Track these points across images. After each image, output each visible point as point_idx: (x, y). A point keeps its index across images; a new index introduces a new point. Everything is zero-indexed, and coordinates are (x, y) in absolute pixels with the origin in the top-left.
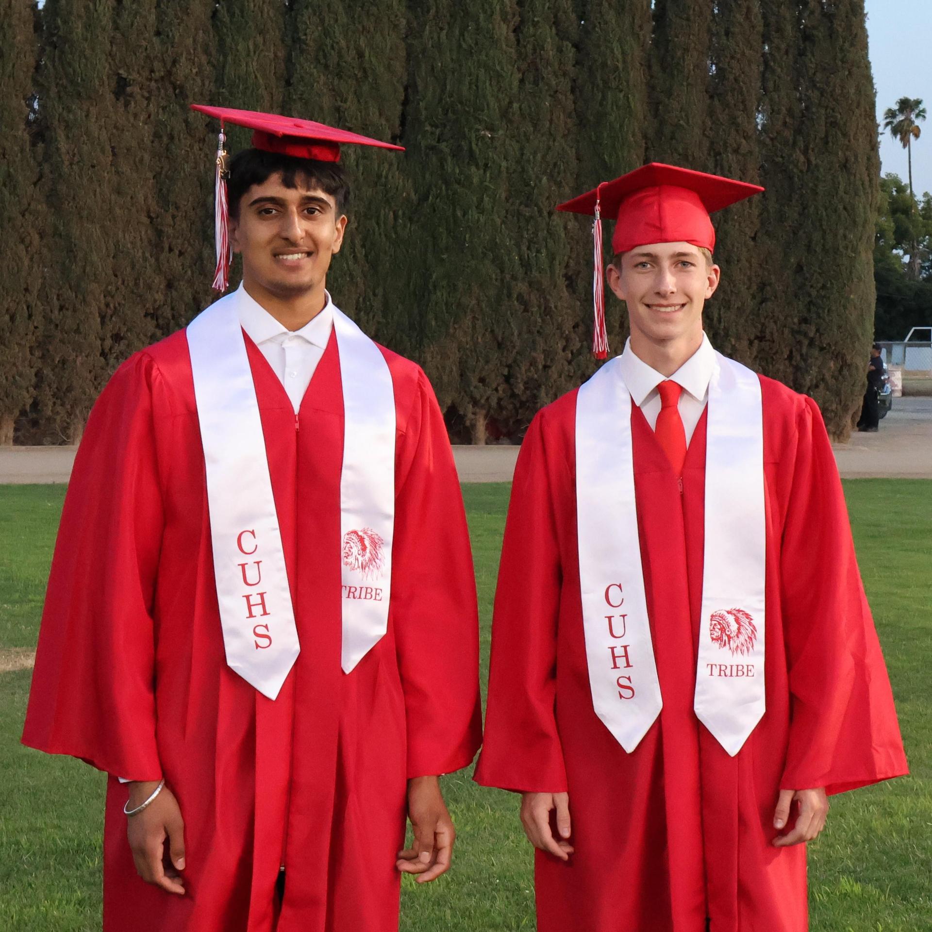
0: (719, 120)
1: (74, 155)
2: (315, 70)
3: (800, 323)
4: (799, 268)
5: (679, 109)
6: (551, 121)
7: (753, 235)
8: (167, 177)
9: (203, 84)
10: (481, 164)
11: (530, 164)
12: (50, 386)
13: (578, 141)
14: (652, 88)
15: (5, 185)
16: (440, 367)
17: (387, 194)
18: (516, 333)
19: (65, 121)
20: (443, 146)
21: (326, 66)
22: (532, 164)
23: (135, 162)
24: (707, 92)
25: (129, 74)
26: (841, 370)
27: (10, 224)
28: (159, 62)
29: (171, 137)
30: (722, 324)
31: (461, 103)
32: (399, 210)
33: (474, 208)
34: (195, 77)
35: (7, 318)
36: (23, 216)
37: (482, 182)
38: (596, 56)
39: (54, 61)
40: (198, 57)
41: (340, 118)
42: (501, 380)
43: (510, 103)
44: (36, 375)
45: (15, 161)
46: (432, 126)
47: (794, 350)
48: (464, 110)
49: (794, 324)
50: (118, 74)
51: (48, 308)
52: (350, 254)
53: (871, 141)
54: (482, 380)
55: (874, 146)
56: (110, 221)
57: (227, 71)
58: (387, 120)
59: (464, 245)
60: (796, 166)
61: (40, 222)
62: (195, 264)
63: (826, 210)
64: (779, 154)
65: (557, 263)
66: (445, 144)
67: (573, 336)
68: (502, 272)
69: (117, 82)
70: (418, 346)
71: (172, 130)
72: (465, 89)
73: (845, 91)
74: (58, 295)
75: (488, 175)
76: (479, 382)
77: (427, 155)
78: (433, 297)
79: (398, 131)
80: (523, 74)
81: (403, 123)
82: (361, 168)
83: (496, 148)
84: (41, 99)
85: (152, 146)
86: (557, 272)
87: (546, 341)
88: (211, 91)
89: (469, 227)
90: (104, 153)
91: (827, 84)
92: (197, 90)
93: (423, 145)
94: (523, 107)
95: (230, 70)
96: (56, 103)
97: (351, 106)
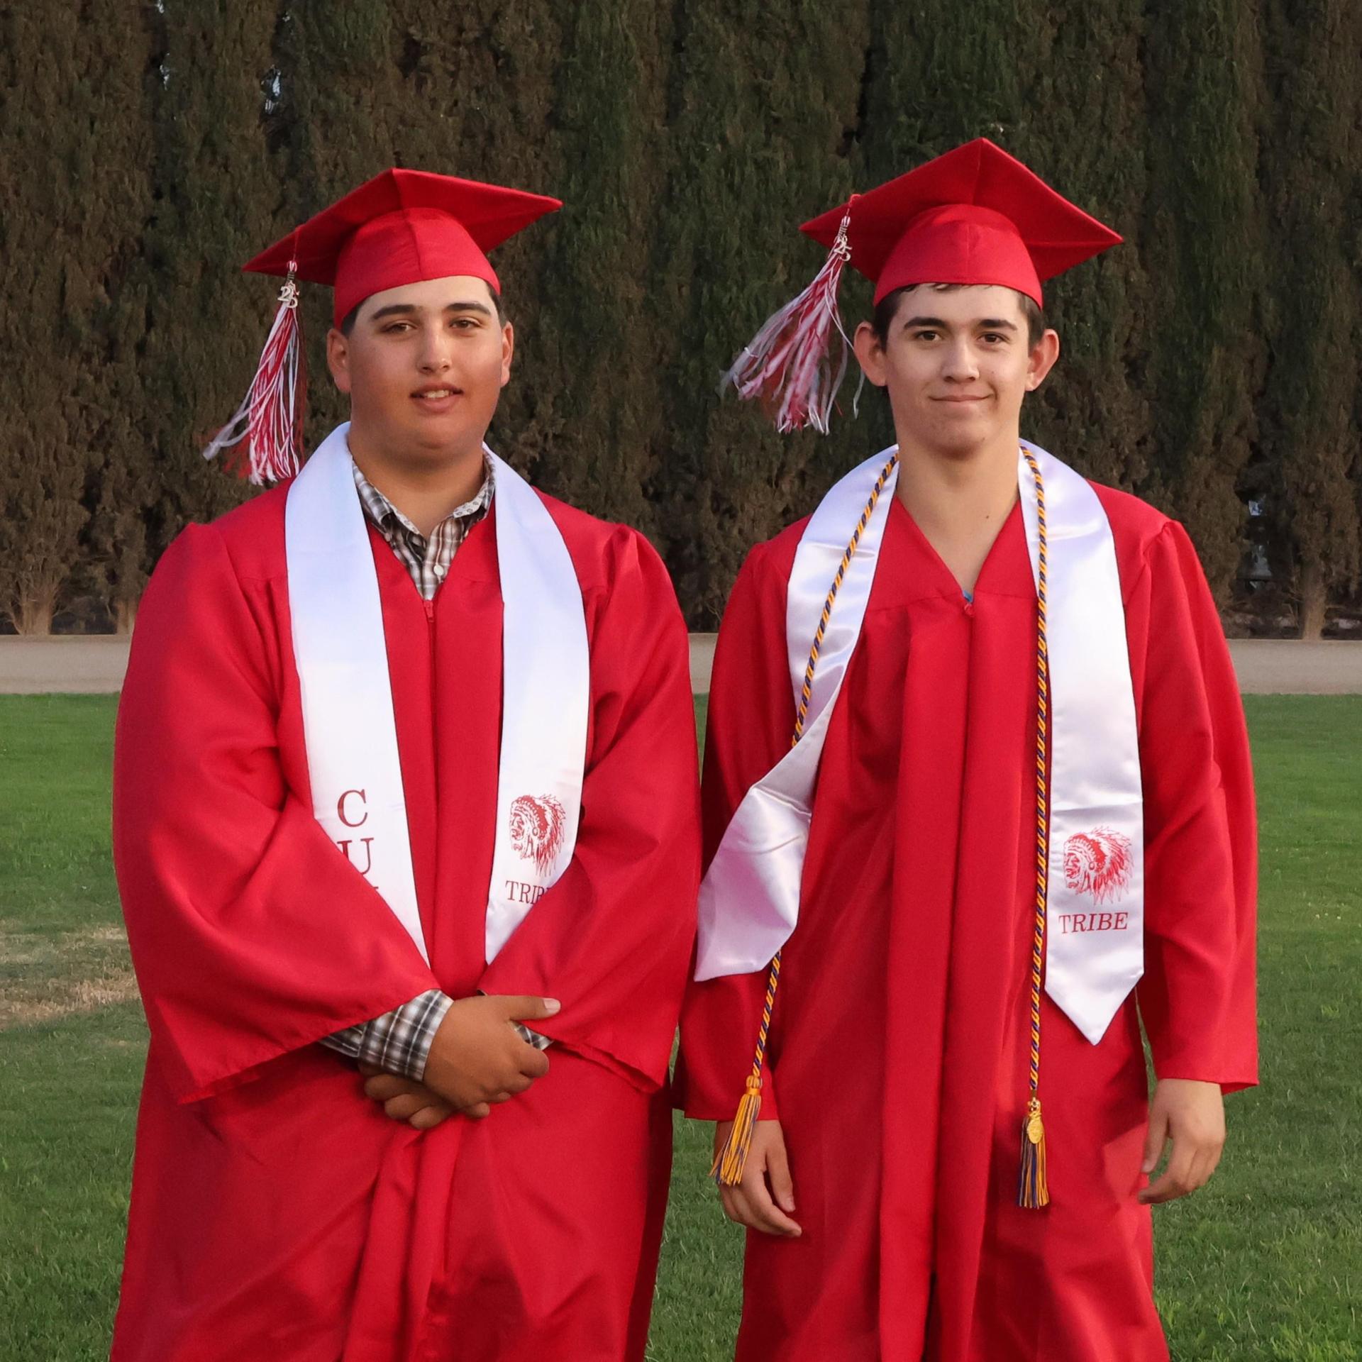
1: (336, 166)
2: (721, 28)
5: (1316, 84)
6: (1105, 106)
9: (542, 50)
11: (1068, 176)
13: (1147, 139)
14: (1271, 50)
15: (227, 215)
19: (324, 113)
20: (927, 148)
22: (1072, 178)
25: (426, 35)
27: (236, 278)
28: (473, 15)
29: (491, 137)
31: (957, 76)
34: (530, 39)
39: (304, 17)
40: (534, 6)
41: (760, 106)
43: (1038, 77)
45: (242, 178)
46: (909, 116)
48: (964, 89)
50: (407, 36)
57: (580, 30)
58: (837, 108)
62: (527, 342)
65: (1113, 339)
66: (930, 144)
67: (1136, 457)
69: (405, 49)
71: (493, 123)
72: (963, 55)
74: (310, 393)
77: (901, 163)
79: (854, 124)
80: (1059, 29)
81: (862, 112)
82: (795, 185)
84: (285, 77)
85: (460, 152)
86: (1112, 352)
87: (1092, 464)
88: (554, 61)
90: (383, 163)
92: (531, 58)
93: (895, 144)
94: (1059, 82)
95: (584, 26)
96: (306, 82)
97: (779, 84)
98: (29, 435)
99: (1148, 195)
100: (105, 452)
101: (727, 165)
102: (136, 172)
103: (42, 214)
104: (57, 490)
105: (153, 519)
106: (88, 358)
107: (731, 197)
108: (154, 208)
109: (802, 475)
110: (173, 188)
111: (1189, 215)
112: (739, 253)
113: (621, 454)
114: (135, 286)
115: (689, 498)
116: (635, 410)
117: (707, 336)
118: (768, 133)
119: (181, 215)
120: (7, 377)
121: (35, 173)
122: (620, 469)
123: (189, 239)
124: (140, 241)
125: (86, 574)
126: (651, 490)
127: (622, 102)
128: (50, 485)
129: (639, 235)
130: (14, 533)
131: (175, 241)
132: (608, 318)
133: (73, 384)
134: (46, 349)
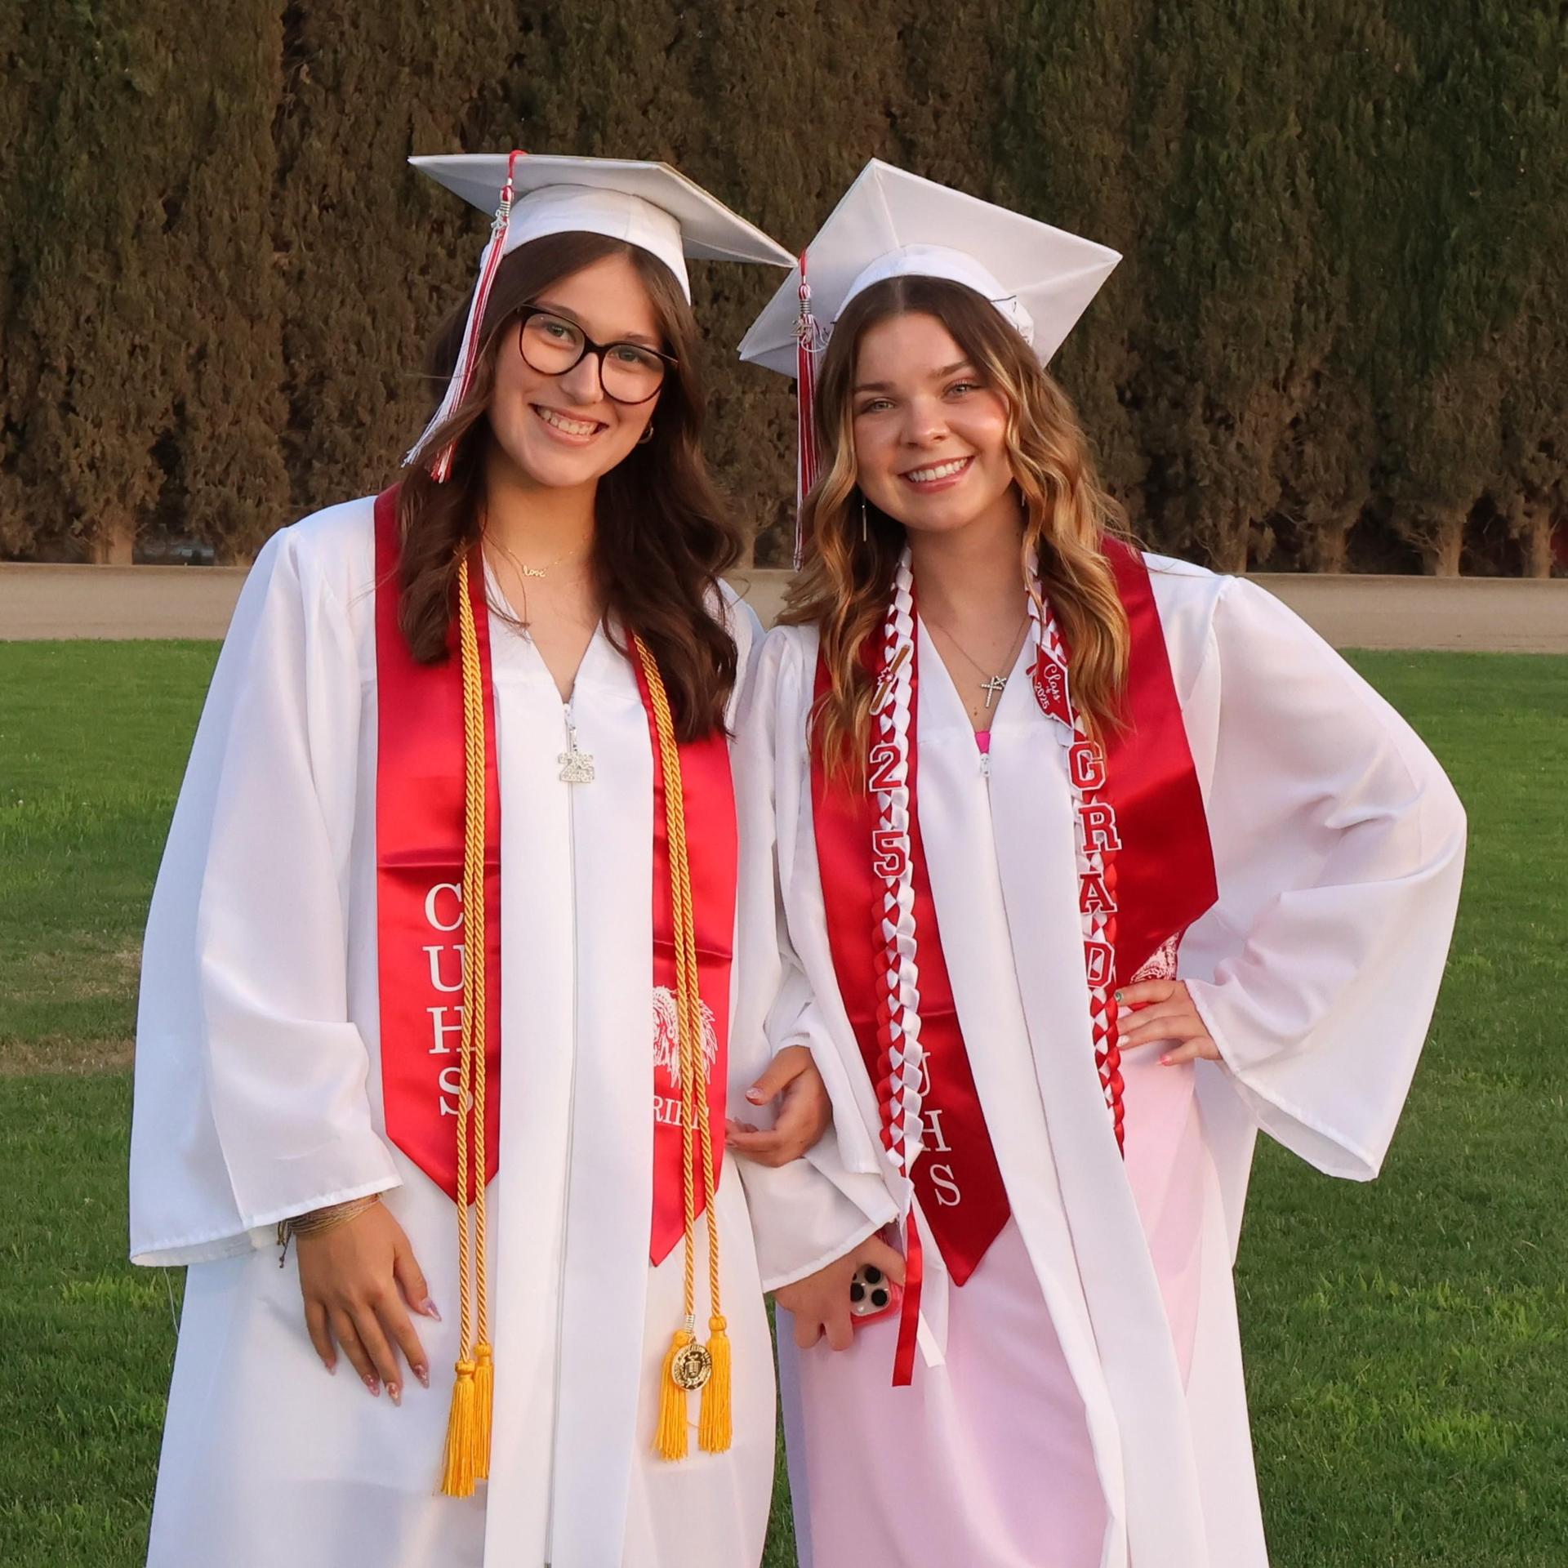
8: (923, 32)
15: (609, 52)
16: (1461, 418)
17: (1362, 65)
27: (620, 130)
32: (1384, 101)
33: (1538, 95)
36: (645, 113)
52: (1285, 190)
54: (1546, 446)
56: (812, 121)
59: (1517, 170)
61: (679, 129)
70: (1418, 376)
76: (1540, 450)
78: (1452, 279)
82: (1310, 15)
89: (1526, 133)
98: (369, 320)
103: (384, 50)
104: (401, 391)
106: (438, 227)
107: (1232, 30)
108: (521, 44)
109: (1316, 377)
110: (545, 19)
112: (1241, 100)
113: (1092, 349)
114: (496, 138)
115: (1175, 404)
117: (1200, 203)
119: (553, 51)
120: (341, 251)
122: (1091, 369)
123: (563, 82)
124: (504, 83)
126: (1128, 395)
128: (392, 383)
129: (1117, 77)
130: (349, 442)
131: (546, 86)
132: (1078, 181)
133: (422, 260)
134: (389, 217)
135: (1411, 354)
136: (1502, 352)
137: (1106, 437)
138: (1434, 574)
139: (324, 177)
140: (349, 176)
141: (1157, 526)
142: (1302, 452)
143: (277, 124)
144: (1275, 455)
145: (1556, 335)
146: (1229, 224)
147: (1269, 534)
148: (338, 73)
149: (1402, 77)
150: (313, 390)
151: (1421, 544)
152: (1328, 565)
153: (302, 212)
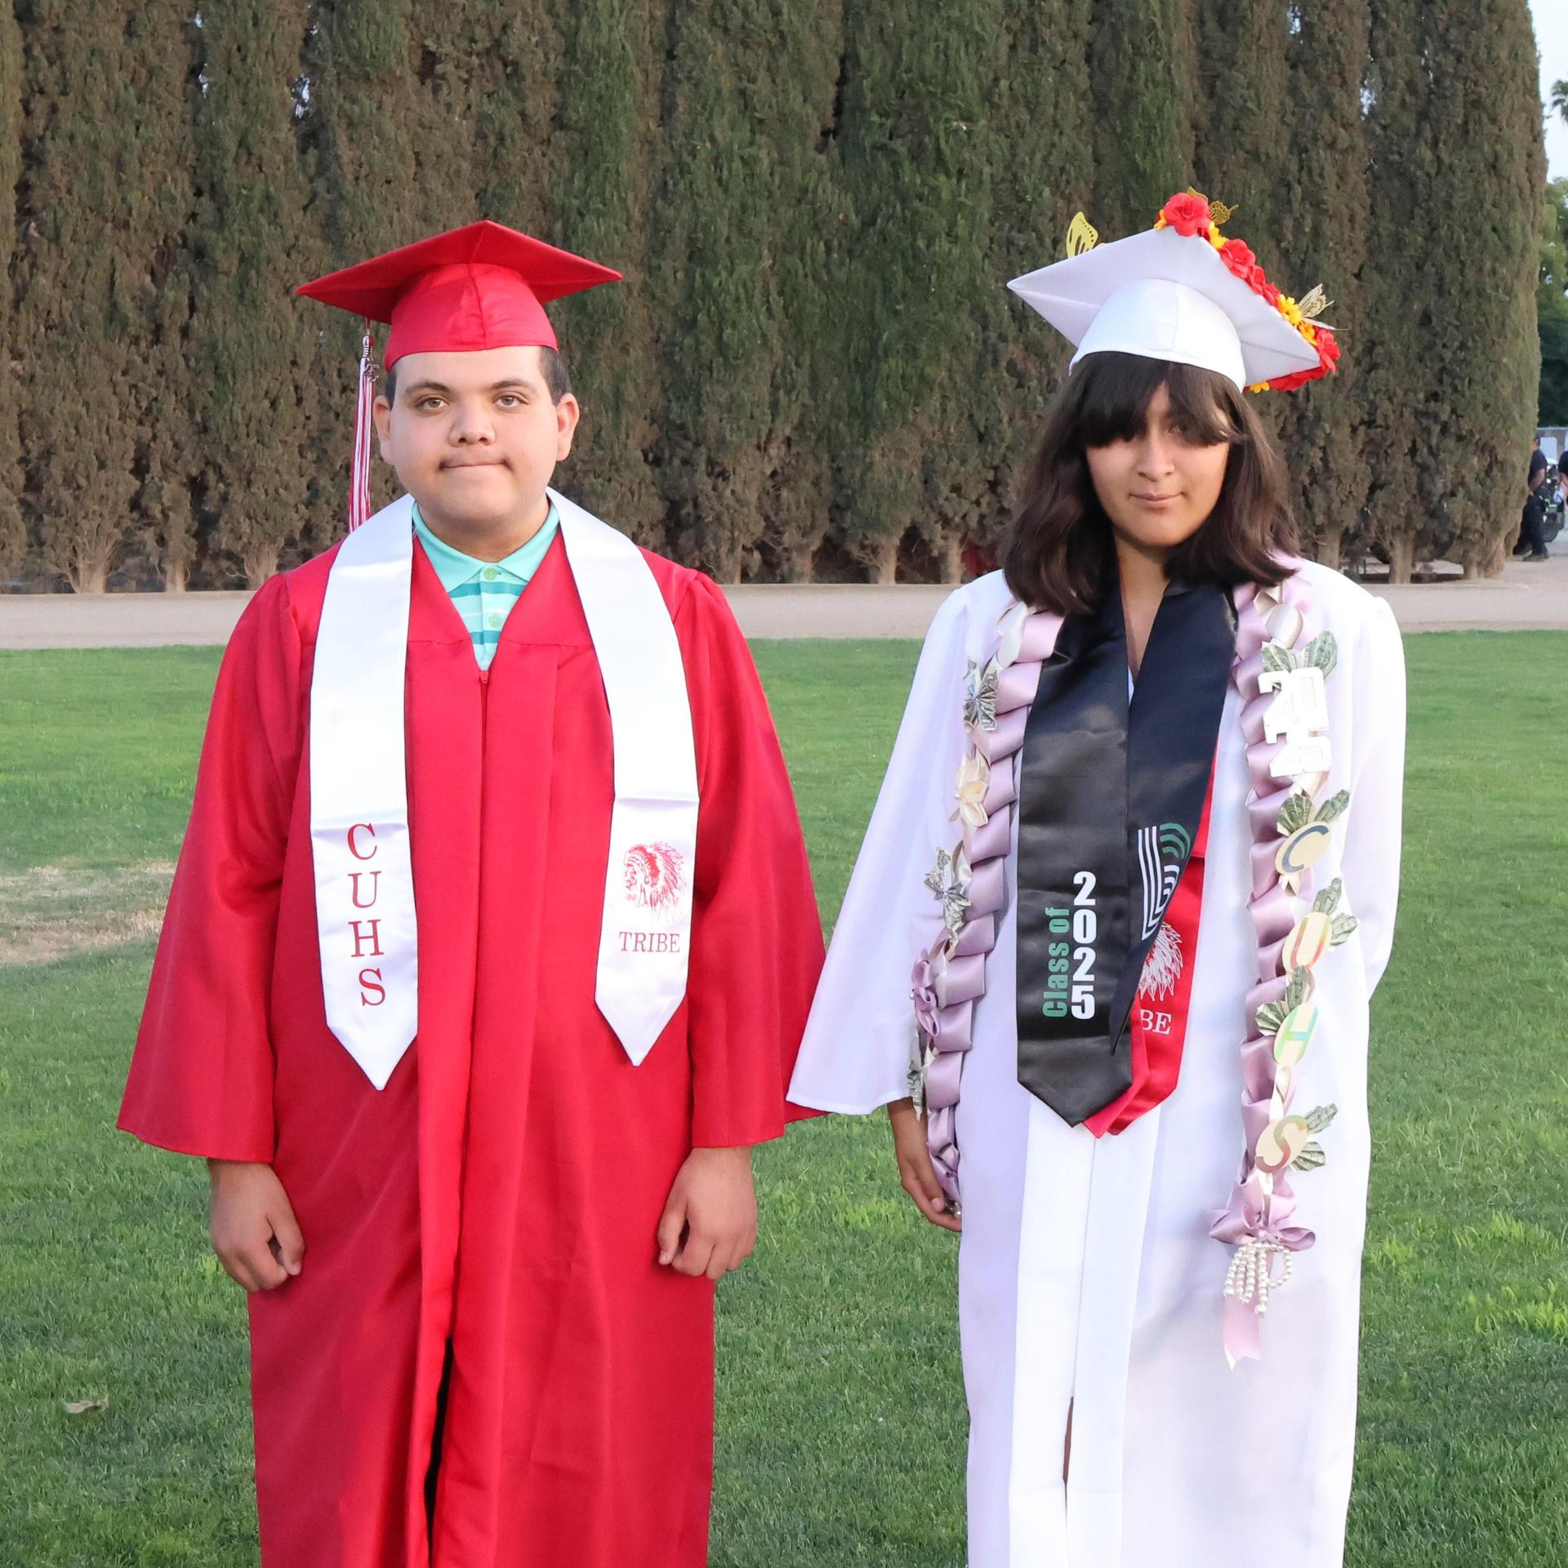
0: (1304, 99)
1: (361, 165)
2: (709, 38)
3: (1427, 400)
4: (1426, 319)
5: (1245, 85)
6: (1056, 106)
7: (1356, 271)
8: (494, 194)
9: (548, 60)
10: (953, 170)
11: (1024, 169)
12: (328, 502)
13: (1095, 135)
14: (1205, 53)
15: (261, 210)
16: (894, 469)
17: (815, 213)
18: (1006, 419)
19: (349, 117)
20: (898, 145)
21: (726, 30)
22: (1028, 170)
23: (447, 174)
24: (1287, 59)
25: (440, 45)
26: (1488, 472)
27: (271, 267)
28: (482, 27)
29: (501, 139)
30: (1311, 403)
31: (923, 79)
32: (832, 241)
33: (944, 235)
34: (535, 49)
35: (267, 403)
36: (288, 255)
37: (955, 195)
38: (1122, 9)
39: (330, 31)
40: (539, 20)
41: (746, 107)
42: (983, 487)
43: (996, 80)
44: (308, 488)
45: (275, 176)
46: (880, 116)
47: (1418, 440)
48: (929, 91)
49: (1418, 401)
50: (424, 46)
51: (325, 391)
52: (762, 306)
53: (1532, 129)
54: (956, 489)
55: (1537, 137)
57: (581, 40)
58: (815, 108)
59: (928, 289)
60: (1422, 168)
61: (313, 264)
63: (1466, 231)
64: (1395, 148)
66: (899, 141)
68: (985, 328)
69: (422, 59)
70: (862, 440)
71: (503, 125)
72: (928, 61)
73: (1494, 55)
74: (339, 371)
75: (964, 186)
76: (952, 492)
77: (873, 158)
78: (885, 368)
79: (830, 123)
80: (1015, 36)
81: (838, 112)
82: (777, 179)
83: (974, 147)
84: (314, 84)
85: (474, 151)
88: (558, 69)
89: (935, 263)
90: (404, 163)
91: (1467, 43)
92: (537, 67)
93: (867, 143)
94: (1015, 85)
95: (585, 38)
96: (334, 90)
97: (762, 86)
98: (84, 411)
99: (1097, 185)
100: (153, 426)
101: (716, 161)
102: (178, 173)
103: (92, 211)
104: (109, 463)
105: (197, 487)
107: (720, 190)
108: (195, 205)
109: (788, 442)
110: (213, 186)
111: (1133, 203)
112: (728, 240)
113: (624, 423)
114: (177, 275)
115: (685, 462)
116: (636, 385)
117: (700, 316)
118: (753, 132)
119: (219, 210)
120: (62, 359)
121: (86, 175)
122: (623, 436)
123: (227, 233)
124: (182, 234)
125: (136, 539)
126: (651, 456)
127: (619, 105)
128: (103, 458)
129: (637, 225)
130: (70, 501)
131: (214, 235)
132: (610, 300)
133: (123, 366)
134: (99, 334)
135: (857, 423)
136: (922, 421)
137: (635, 487)
138: (876, 582)
139: (49, 303)
140: (67, 304)
141: (674, 551)
142: (778, 497)
143: (12, 267)
144: (759, 498)
145: (960, 408)
146: (721, 331)
147: (757, 555)
148: (57, 228)
149: (845, 223)
150: (43, 463)
151: (866, 561)
152: (800, 577)
153: (32, 331)
